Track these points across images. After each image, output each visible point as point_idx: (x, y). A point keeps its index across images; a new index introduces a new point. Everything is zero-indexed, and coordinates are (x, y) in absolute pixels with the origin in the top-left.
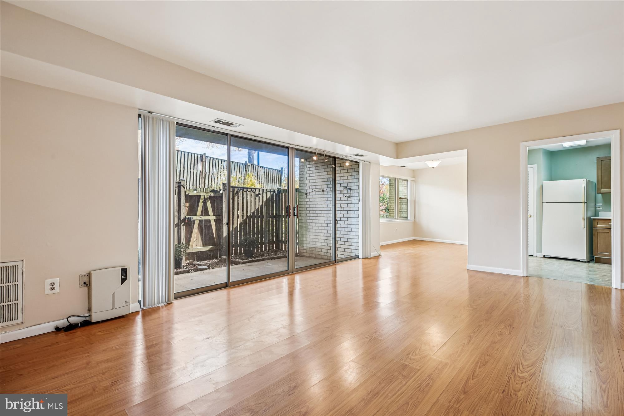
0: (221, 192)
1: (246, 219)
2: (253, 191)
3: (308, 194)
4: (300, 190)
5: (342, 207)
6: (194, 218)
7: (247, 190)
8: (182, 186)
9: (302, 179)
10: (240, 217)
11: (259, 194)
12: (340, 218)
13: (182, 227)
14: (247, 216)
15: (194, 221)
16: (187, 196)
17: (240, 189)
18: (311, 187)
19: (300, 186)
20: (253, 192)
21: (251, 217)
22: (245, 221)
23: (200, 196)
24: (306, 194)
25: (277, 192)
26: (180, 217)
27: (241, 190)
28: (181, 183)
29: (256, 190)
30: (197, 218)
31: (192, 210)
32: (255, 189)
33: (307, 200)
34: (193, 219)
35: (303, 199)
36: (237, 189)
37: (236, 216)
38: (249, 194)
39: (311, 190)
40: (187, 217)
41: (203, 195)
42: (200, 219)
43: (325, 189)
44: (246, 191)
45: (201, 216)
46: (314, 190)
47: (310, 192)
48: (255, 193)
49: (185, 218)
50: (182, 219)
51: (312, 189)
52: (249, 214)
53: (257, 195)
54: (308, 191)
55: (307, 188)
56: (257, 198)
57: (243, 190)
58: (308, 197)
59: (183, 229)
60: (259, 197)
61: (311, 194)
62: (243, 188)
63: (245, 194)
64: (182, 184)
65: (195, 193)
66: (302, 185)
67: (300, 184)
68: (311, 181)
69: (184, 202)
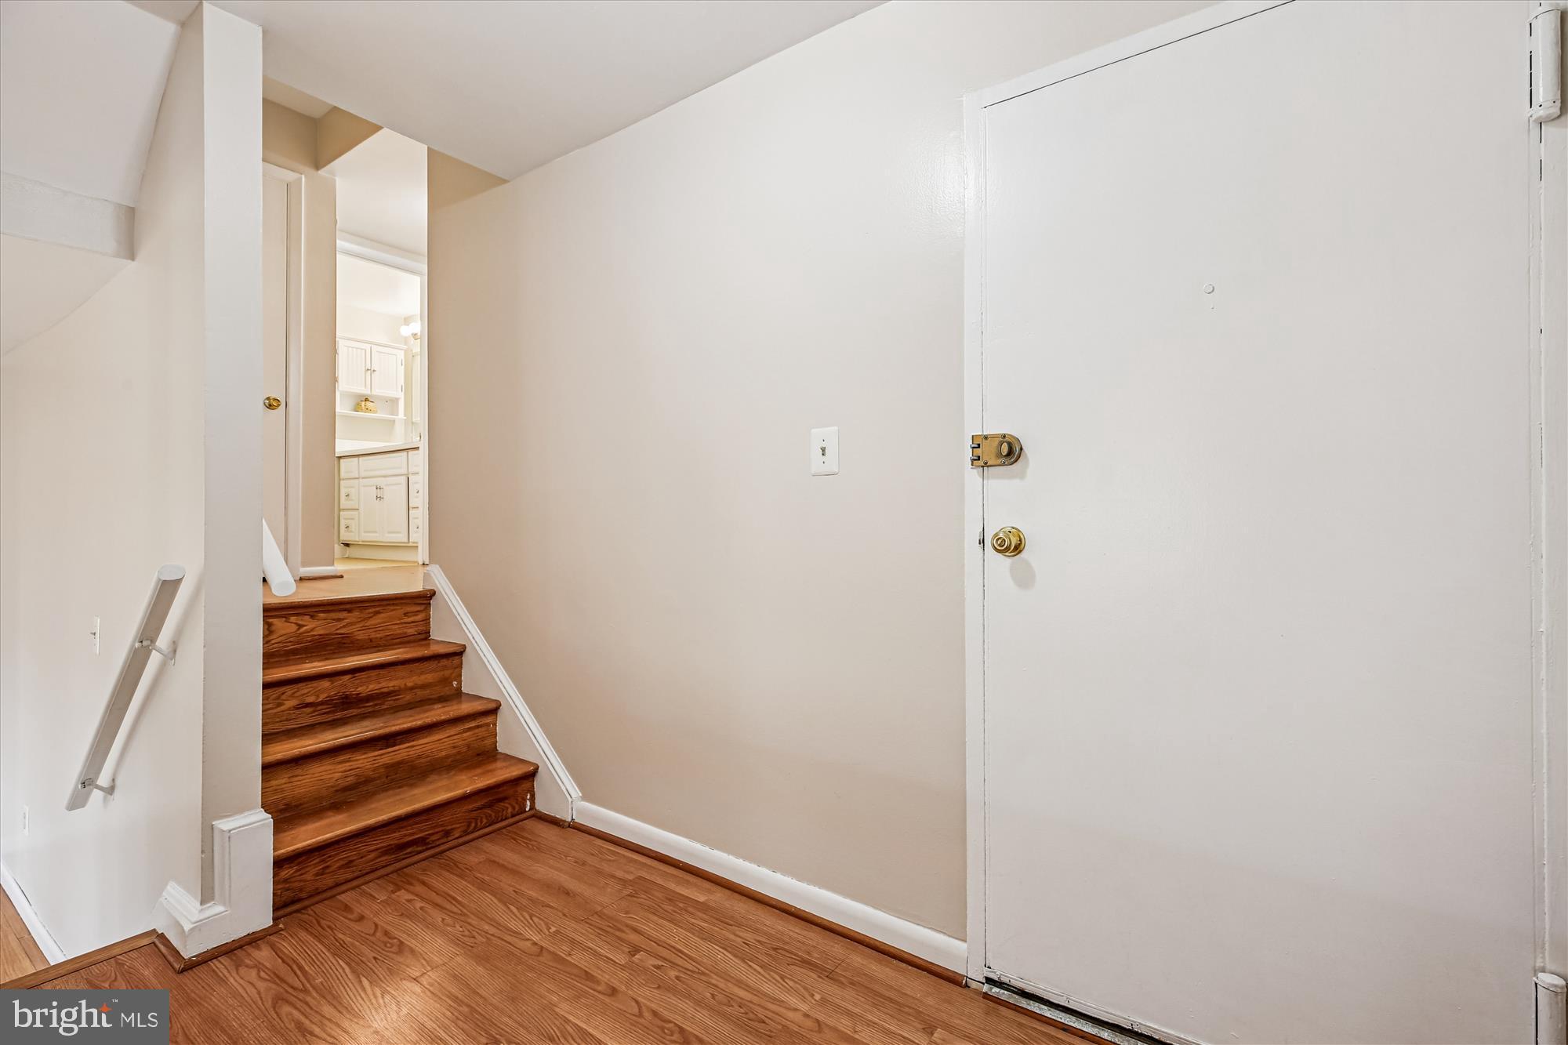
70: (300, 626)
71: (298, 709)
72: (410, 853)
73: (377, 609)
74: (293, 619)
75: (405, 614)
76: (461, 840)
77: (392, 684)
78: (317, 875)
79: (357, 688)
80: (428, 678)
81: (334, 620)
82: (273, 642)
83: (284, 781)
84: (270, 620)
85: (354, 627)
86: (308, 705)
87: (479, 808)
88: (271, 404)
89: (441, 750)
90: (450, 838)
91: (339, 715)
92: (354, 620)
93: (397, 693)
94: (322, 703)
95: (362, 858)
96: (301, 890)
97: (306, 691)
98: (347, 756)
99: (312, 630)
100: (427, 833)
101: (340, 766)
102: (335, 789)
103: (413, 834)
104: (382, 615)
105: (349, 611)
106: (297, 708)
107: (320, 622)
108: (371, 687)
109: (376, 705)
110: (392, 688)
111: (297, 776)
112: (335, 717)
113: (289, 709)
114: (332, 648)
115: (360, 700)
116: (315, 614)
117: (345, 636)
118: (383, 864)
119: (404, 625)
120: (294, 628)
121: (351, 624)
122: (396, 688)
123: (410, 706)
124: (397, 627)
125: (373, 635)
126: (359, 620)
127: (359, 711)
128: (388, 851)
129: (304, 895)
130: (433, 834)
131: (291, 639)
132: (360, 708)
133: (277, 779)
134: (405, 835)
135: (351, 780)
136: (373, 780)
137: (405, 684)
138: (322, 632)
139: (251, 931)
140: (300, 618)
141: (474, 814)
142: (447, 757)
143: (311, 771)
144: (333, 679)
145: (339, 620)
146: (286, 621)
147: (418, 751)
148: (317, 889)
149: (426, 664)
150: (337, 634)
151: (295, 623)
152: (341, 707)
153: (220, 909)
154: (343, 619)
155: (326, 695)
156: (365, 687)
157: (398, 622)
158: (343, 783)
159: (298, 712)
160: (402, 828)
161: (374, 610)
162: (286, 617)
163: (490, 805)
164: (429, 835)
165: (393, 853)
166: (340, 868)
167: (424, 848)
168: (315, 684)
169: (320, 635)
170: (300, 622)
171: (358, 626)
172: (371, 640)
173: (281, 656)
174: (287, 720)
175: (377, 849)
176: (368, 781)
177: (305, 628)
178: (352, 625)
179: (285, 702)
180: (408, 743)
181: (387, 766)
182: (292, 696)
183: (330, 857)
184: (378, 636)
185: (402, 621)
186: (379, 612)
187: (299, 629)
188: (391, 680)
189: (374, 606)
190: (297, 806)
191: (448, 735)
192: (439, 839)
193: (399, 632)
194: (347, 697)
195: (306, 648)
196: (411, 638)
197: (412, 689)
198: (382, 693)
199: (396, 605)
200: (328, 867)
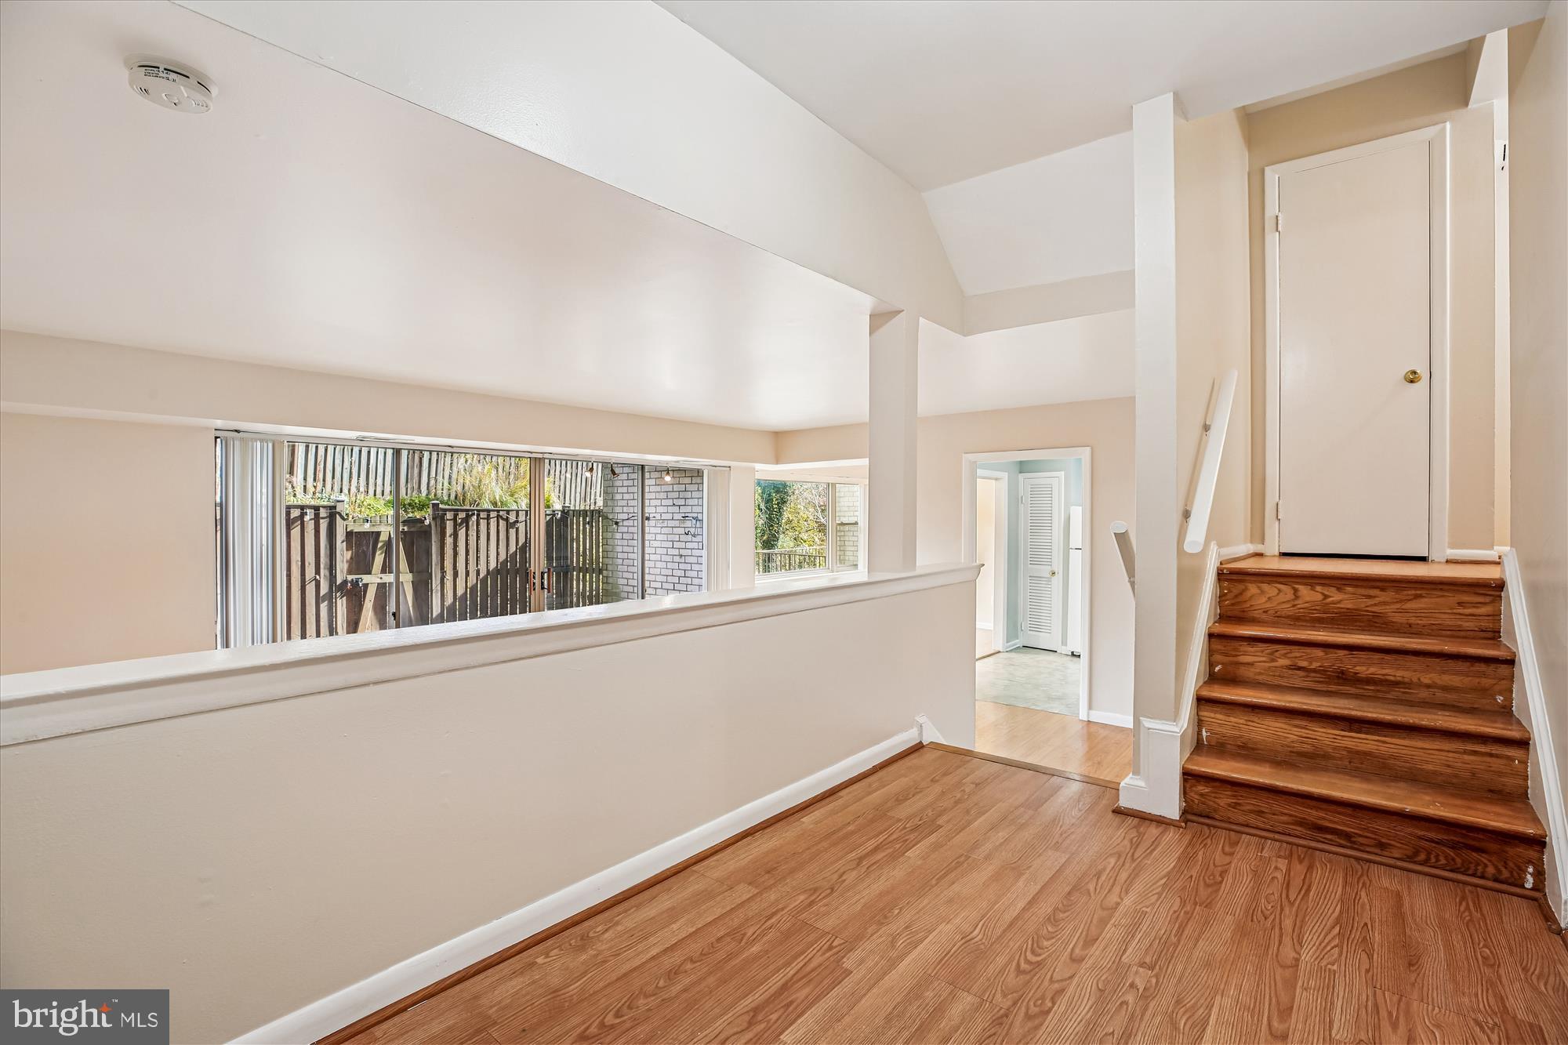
0: (427, 522)
1: (485, 578)
2: (501, 517)
3: (621, 524)
4: (605, 514)
5: (681, 556)
6: (366, 579)
7: (489, 515)
8: (337, 516)
9: (610, 490)
10: (473, 575)
11: (517, 522)
12: (679, 577)
13: (339, 601)
14: (488, 570)
15: (366, 586)
16: (349, 535)
17: (470, 513)
18: (625, 509)
19: (606, 505)
20: (503, 519)
21: (497, 571)
22: (484, 581)
23: (378, 534)
24: (617, 523)
25: (559, 516)
26: (334, 579)
27: (474, 514)
28: (335, 507)
29: (510, 513)
30: (373, 580)
31: (361, 564)
32: (508, 512)
33: (619, 536)
34: (364, 582)
35: (610, 534)
36: (465, 513)
37: (461, 573)
38: (493, 522)
39: (625, 516)
40: (350, 578)
41: (386, 531)
42: (379, 581)
43: (651, 516)
44: (486, 517)
45: (383, 575)
46: (631, 515)
47: (623, 520)
48: (507, 520)
49: (345, 582)
50: (339, 581)
51: (628, 513)
52: (493, 565)
53: (510, 525)
54: (621, 516)
55: (618, 510)
56: (512, 532)
57: (478, 515)
58: (621, 529)
59: (341, 605)
60: (517, 529)
61: (625, 523)
62: (478, 511)
63: (483, 523)
64: (338, 510)
65: (367, 527)
66: (610, 503)
67: (605, 500)
68: (626, 496)
69: (343, 548)
70: (1326, 597)
71: (1292, 669)
72: (1331, 840)
73: (1418, 592)
74: (1318, 588)
75: (1458, 603)
76: (1399, 863)
77: (1399, 673)
78: (1229, 805)
79: (1355, 666)
80: (1455, 680)
81: (1363, 596)
82: (1299, 606)
83: (1242, 721)
84: (1297, 586)
85: (1388, 607)
86: (1300, 668)
87: (1432, 841)
88: (1412, 378)
89: (1427, 762)
90: (1385, 853)
91: (1333, 688)
92: (1387, 599)
93: (1407, 685)
94: (1314, 671)
95: (1274, 814)
96: (1215, 810)
97: (1298, 655)
98: (1304, 723)
99: (1339, 602)
100: (1352, 830)
101: (1295, 729)
102: (1289, 749)
103: (1335, 822)
104: (1426, 600)
105: (1383, 589)
106: (1289, 667)
107: (1346, 596)
108: (1372, 670)
109: (1378, 691)
110: (1399, 679)
111: (1253, 722)
112: (1329, 689)
113: (1282, 667)
114: (1361, 624)
115: (1357, 680)
116: (1342, 587)
117: (1376, 615)
118: (1298, 833)
119: (1458, 617)
120: (1320, 597)
121: (1385, 603)
122: (1406, 680)
123: (1411, 704)
124: (1447, 616)
125: (1413, 620)
126: (1395, 601)
127: (1358, 691)
128: (1302, 823)
129: (1217, 816)
130: (1360, 836)
131: (1317, 608)
132: (1357, 688)
133: (1235, 718)
134: (1324, 819)
135: (1307, 748)
136: (1334, 758)
137: (1419, 679)
138: (1350, 606)
139: (1163, 815)
140: (1326, 588)
141: (1424, 843)
142: (1435, 773)
143: (1266, 723)
144: (1327, 650)
145: (1370, 597)
146: (1312, 589)
147: (1391, 750)
148: (1229, 818)
149: (1451, 663)
150: (1367, 611)
151: (1321, 593)
152: (1336, 681)
153: (1142, 783)
154: (1375, 597)
155: (1319, 664)
156: (1364, 668)
157: (1449, 611)
158: (1298, 747)
159: (1290, 672)
160: (1321, 809)
161: (1413, 592)
162: (1312, 587)
163: (1454, 846)
164: (1356, 834)
165: (1309, 829)
166: (1251, 812)
167: (1349, 844)
168: (1308, 650)
169: (1348, 609)
170: (1327, 593)
171: (1392, 607)
172: (1410, 626)
173: (1306, 621)
174: (1279, 676)
175: (1291, 815)
176: (1326, 756)
177: (1331, 599)
178: (1383, 603)
179: (1279, 660)
180: (1378, 735)
181: (1350, 751)
182: (1285, 656)
183: (1241, 796)
184: (1420, 622)
185: (1455, 611)
186: (1421, 596)
187: (1324, 599)
188: (1398, 669)
189: (1416, 589)
190: (1253, 749)
191: (1438, 747)
192: (1368, 845)
193: (1450, 623)
194: (1342, 672)
195: (1333, 619)
196: (1469, 633)
197: (1428, 686)
198: (1387, 680)
199: (1447, 591)
200: (1239, 804)
